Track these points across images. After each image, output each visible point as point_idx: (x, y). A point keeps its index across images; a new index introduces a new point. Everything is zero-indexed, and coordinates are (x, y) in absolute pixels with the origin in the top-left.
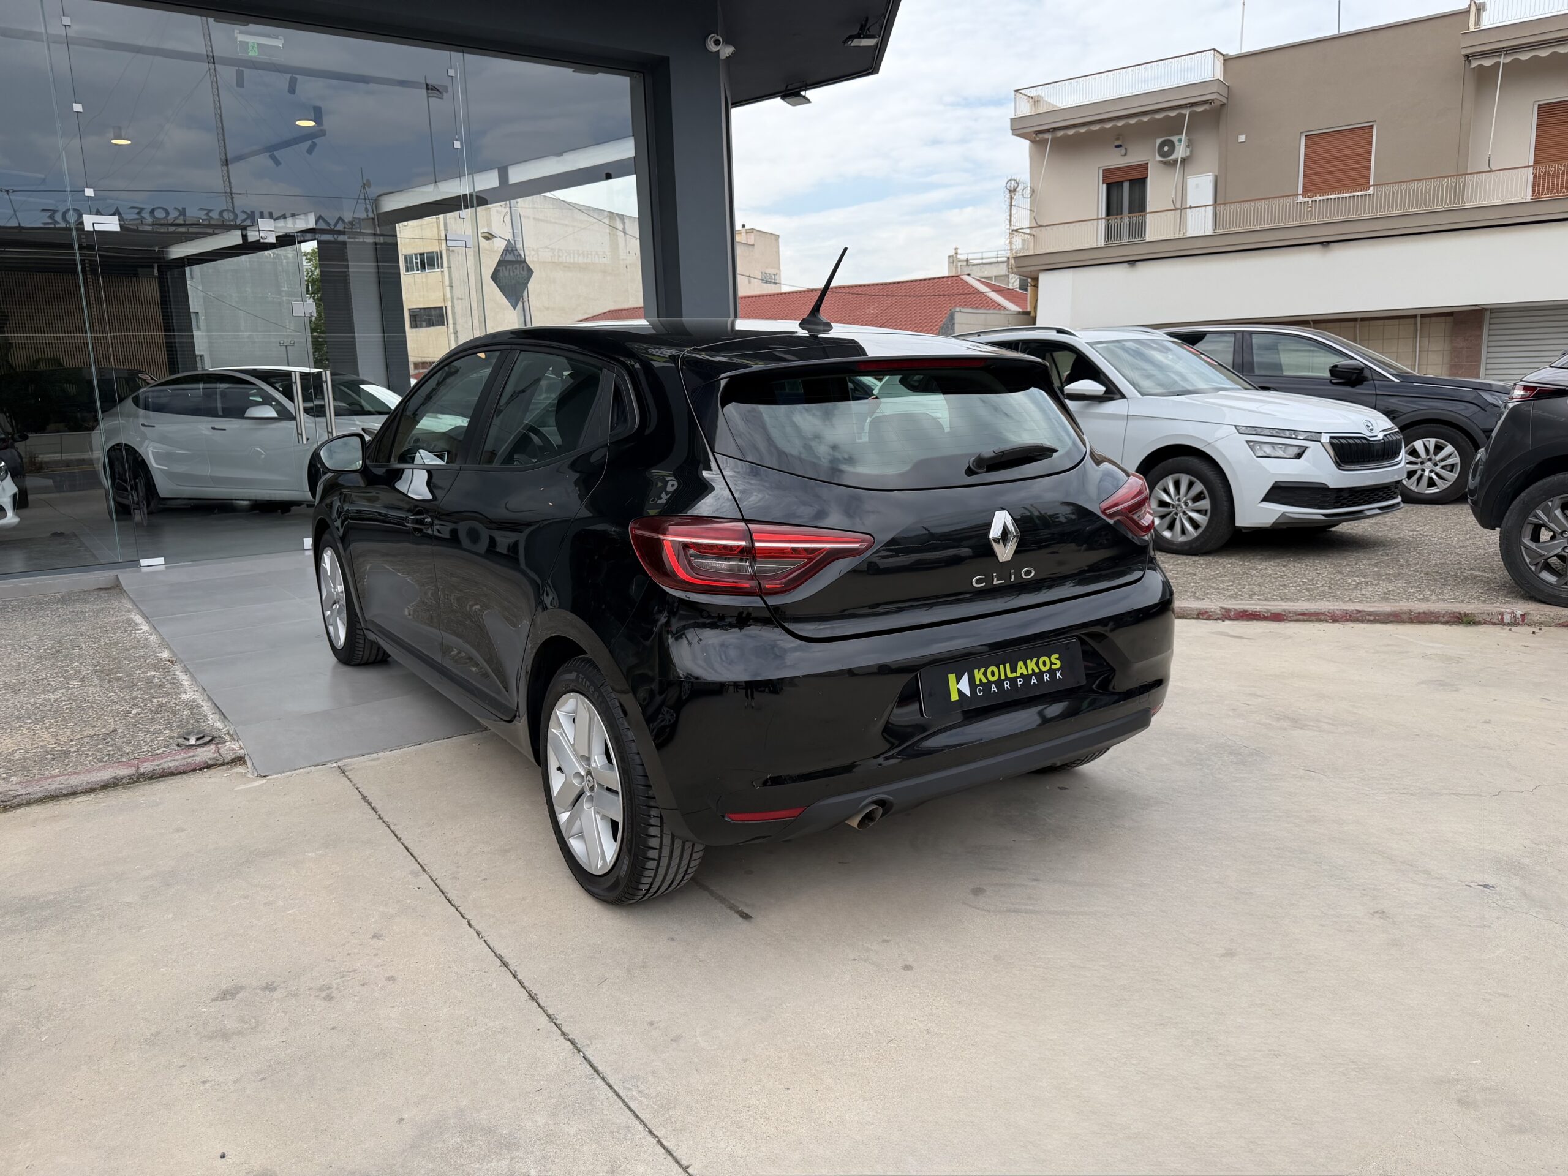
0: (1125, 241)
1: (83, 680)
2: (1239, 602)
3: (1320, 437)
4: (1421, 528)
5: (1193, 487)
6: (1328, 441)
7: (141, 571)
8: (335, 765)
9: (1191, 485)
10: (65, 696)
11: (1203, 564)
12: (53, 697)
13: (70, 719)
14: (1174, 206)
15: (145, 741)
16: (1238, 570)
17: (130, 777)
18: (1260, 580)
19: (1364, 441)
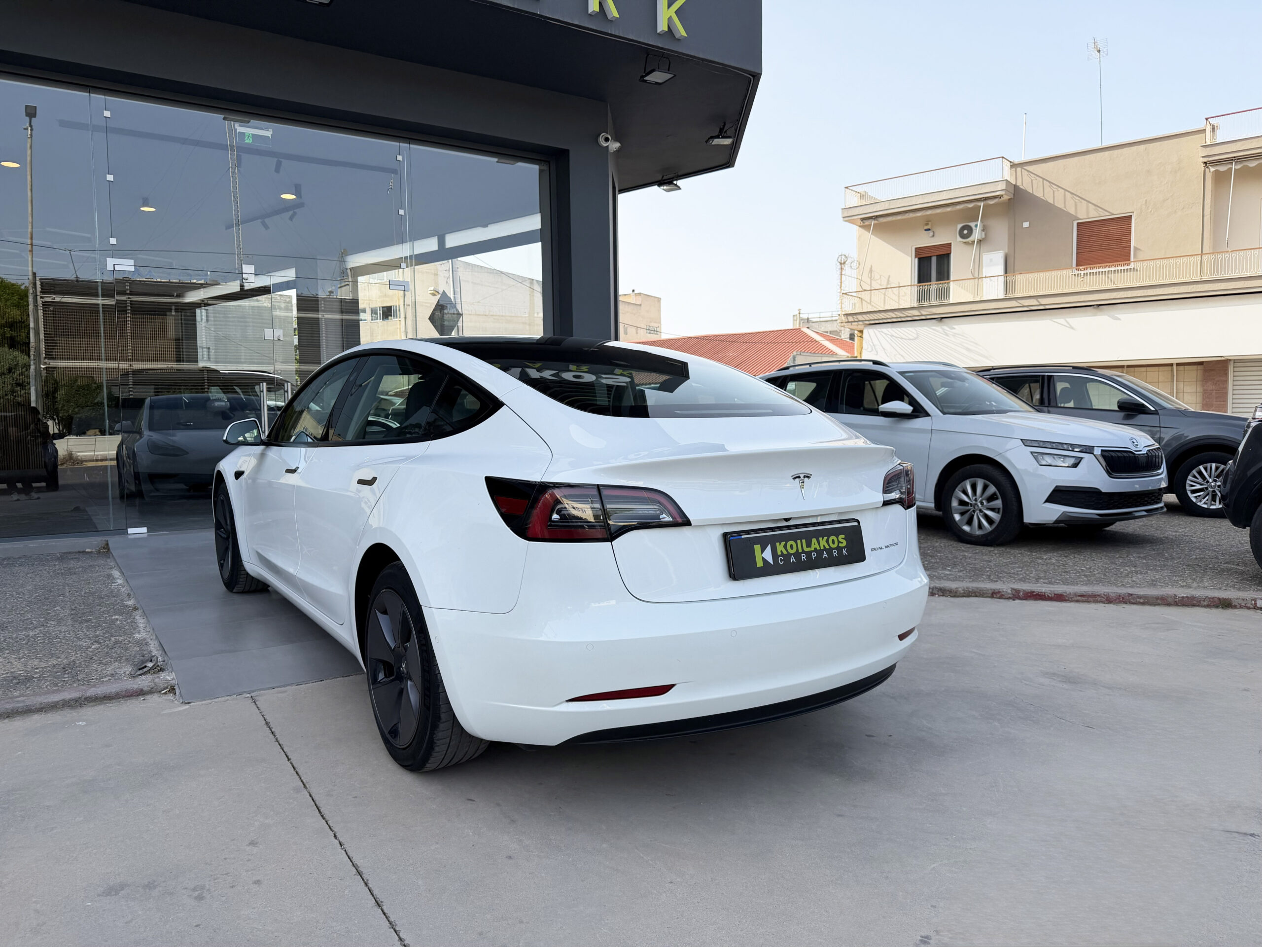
0: (933, 302)
1: (59, 621)
2: (1028, 584)
3: (1093, 450)
4: (1183, 530)
5: (987, 490)
6: (1100, 453)
7: (127, 537)
8: (248, 695)
9: (985, 487)
10: (42, 633)
11: (996, 554)
14: (973, 276)
15: (96, 671)
16: (1026, 559)
17: (77, 700)
18: (1045, 567)
19: (1132, 455)
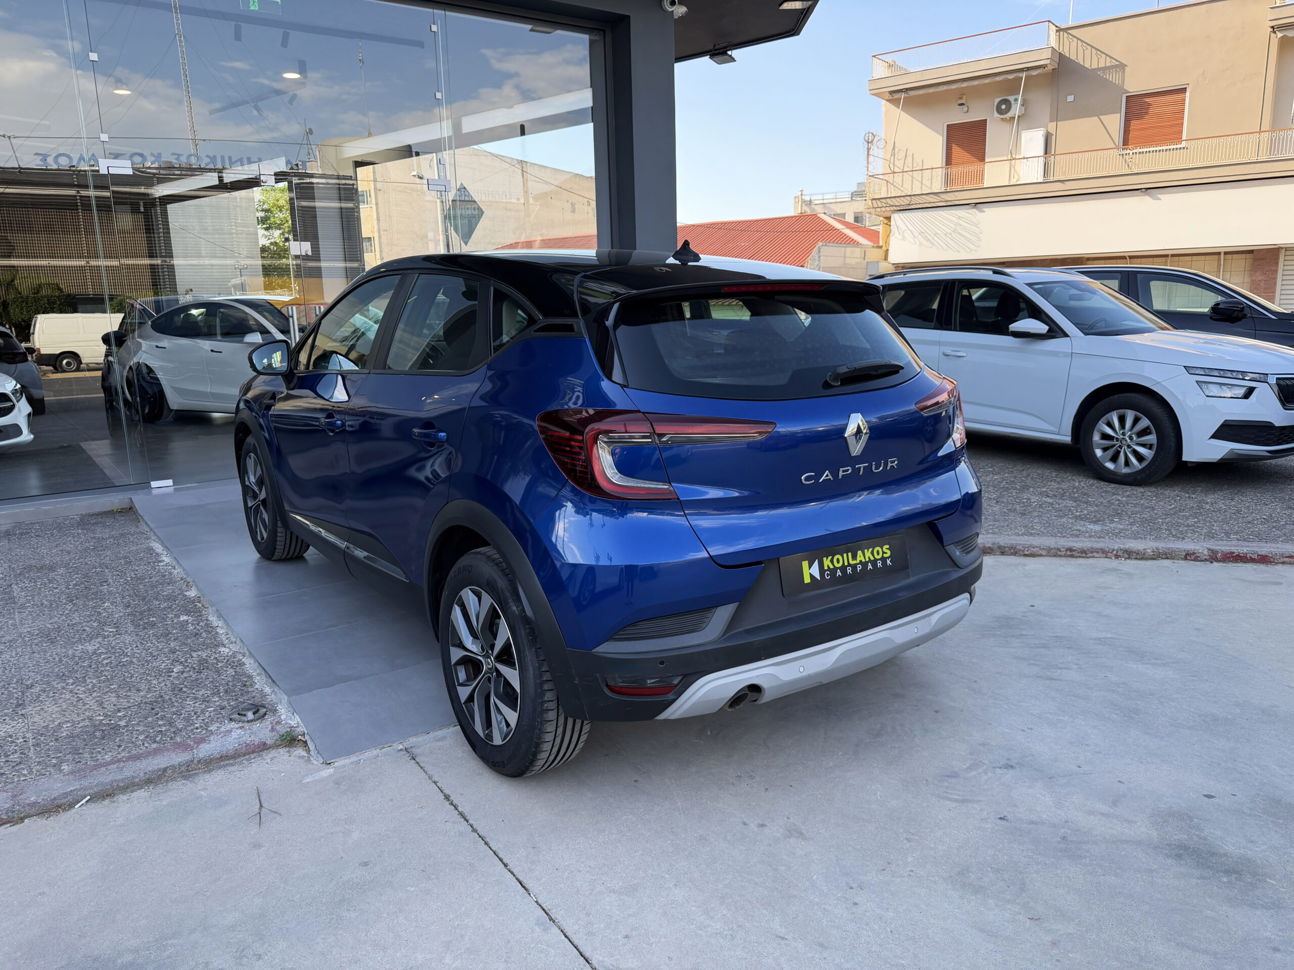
0: (964, 186)
1: (117, 626)
2: (1221, 542)
3: (1267, 378)
5: (1138, 423)
6: (1275, 382)
7: (150, 493)
8: (401, 746)
9: (1136, 420)
10: (103, 647)
12: (90, 648)
13: (112, 678)
14: (1008, 157)
15: (195, 714)
17: (189, 764)
18: (1221, 516)
